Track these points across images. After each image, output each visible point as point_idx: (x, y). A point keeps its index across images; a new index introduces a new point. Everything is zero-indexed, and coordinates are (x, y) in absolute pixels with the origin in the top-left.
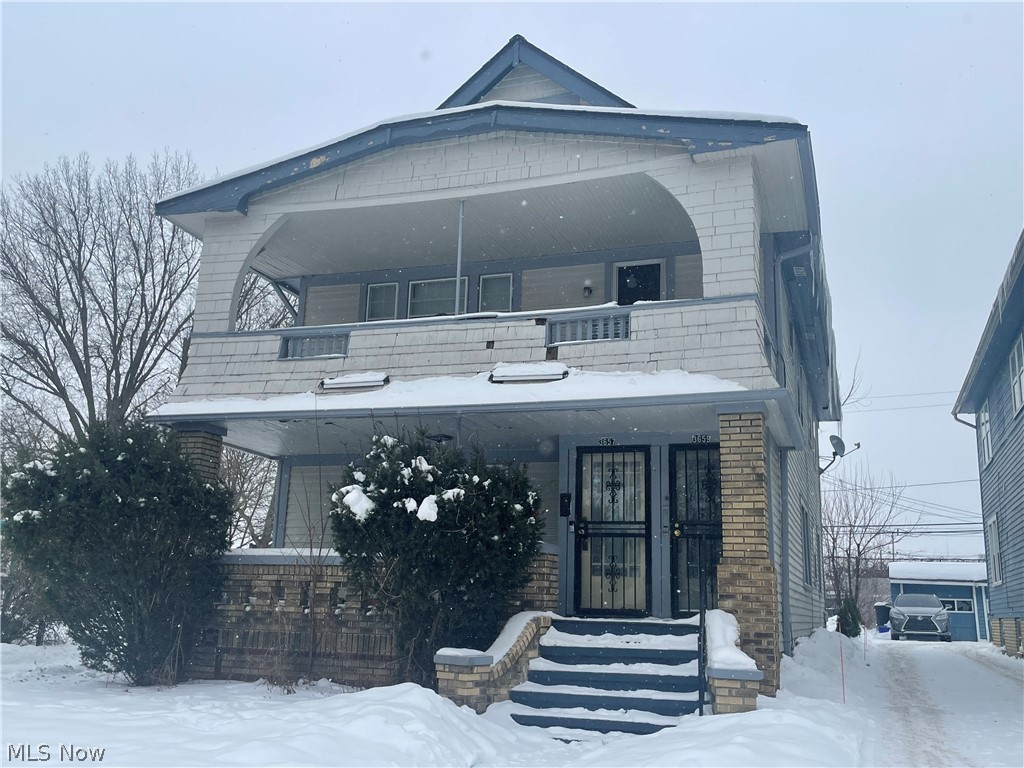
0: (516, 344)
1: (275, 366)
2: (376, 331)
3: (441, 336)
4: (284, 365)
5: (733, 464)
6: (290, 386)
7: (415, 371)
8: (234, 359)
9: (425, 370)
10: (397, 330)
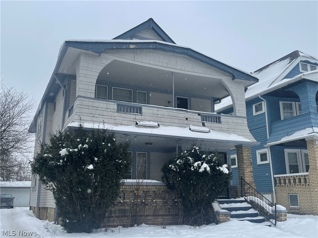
0: (194, 120)
1: (116, 114)
2: (151, 108)
3: (172, 114)
4: (119, 114)
5: (246, 159)
6: (124, 122)
7: (166, 123)
8: (98, 109)
9: (169, 124)
10: (158, 109)
